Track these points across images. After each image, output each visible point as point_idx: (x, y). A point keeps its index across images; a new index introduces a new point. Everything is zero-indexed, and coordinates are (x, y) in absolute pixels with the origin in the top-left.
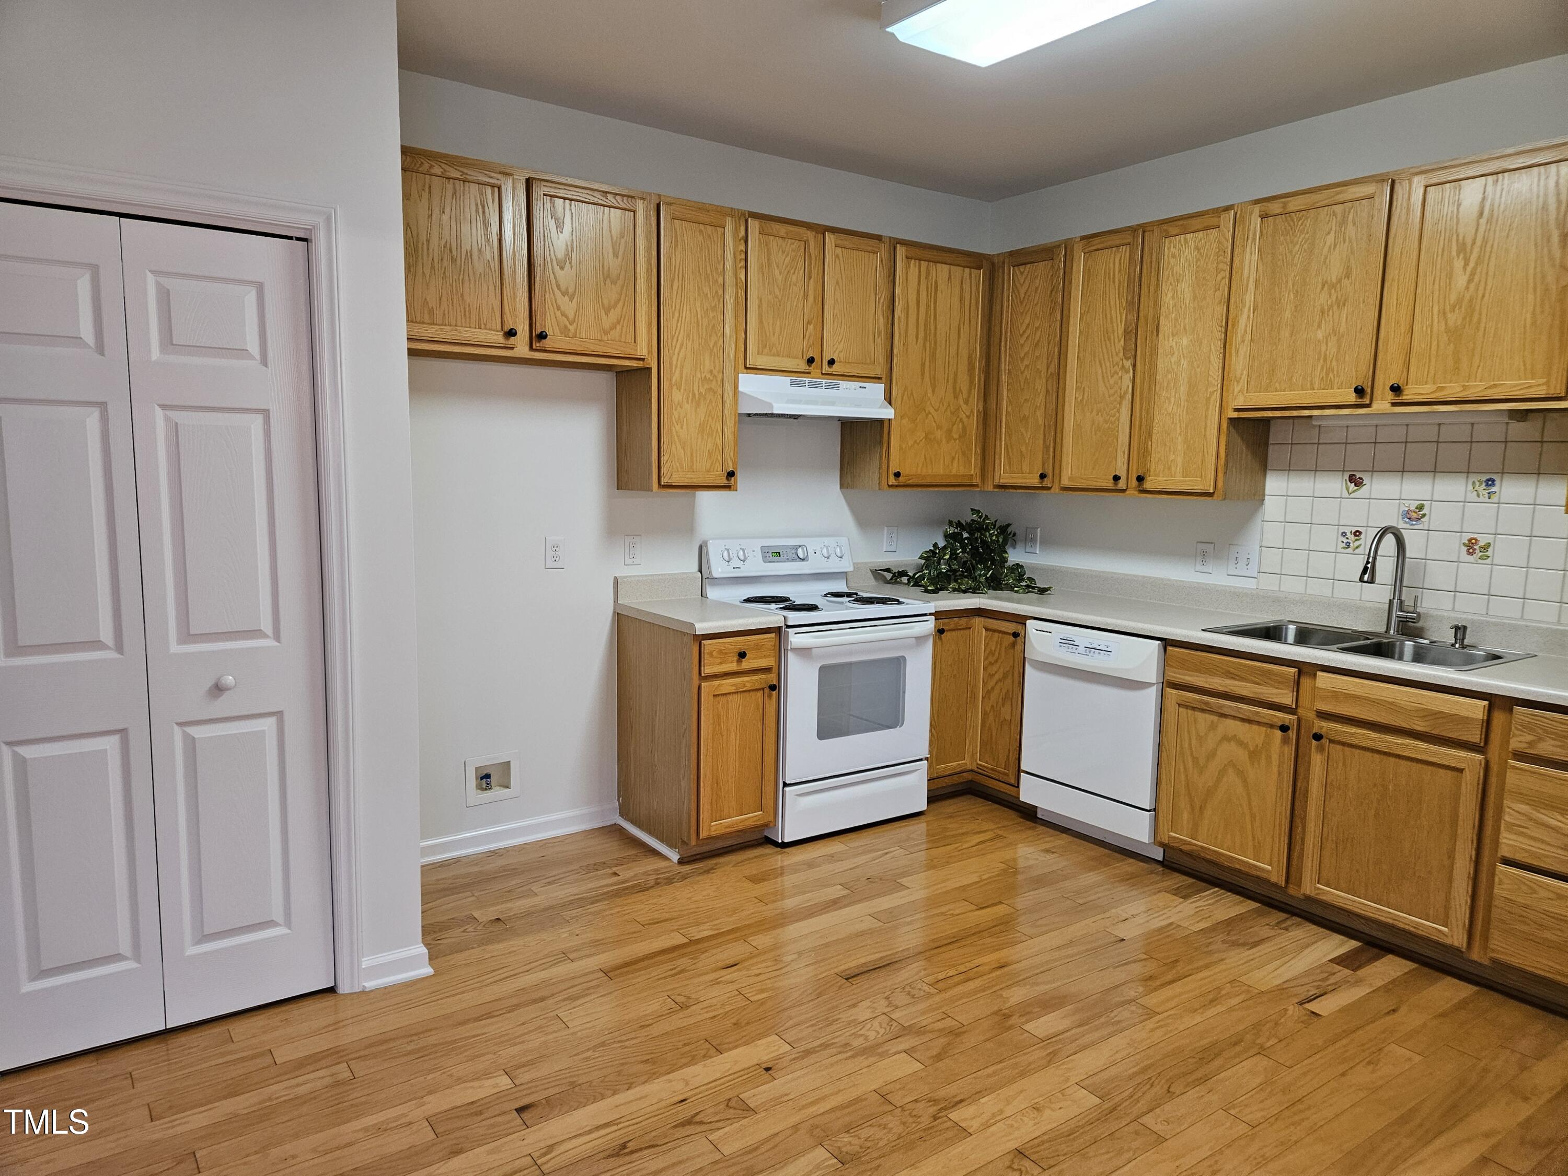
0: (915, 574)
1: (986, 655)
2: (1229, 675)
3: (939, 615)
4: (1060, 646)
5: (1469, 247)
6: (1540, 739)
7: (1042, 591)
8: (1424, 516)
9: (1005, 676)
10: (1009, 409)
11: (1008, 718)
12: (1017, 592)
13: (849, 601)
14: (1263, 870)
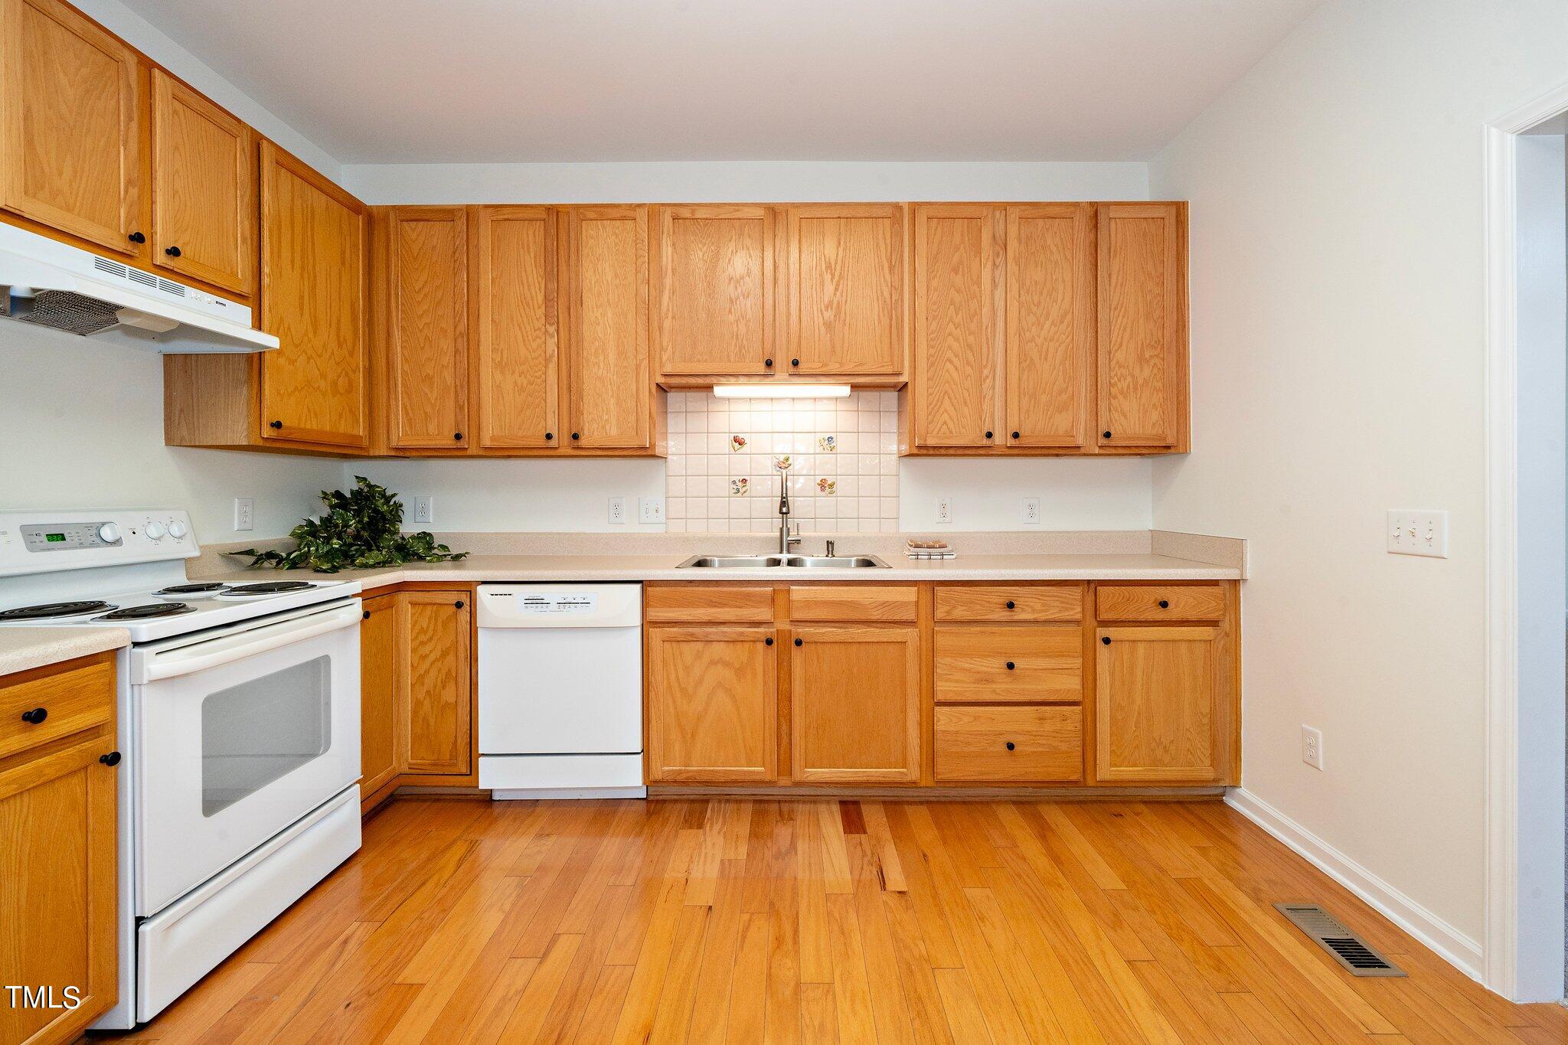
0: (289, 554)
1: (415, 634)
2: (712, 604)
3: (367, 595)
4: (527, 607)
5: (833, 264)
6: (954, 607)
7: (457, 558)
8: (790, 465)
9: (445, 654)
10: (406, 367)
11: (452, 700)
12: (430, 561)
13: (221, 594)
14: (758, 773)
